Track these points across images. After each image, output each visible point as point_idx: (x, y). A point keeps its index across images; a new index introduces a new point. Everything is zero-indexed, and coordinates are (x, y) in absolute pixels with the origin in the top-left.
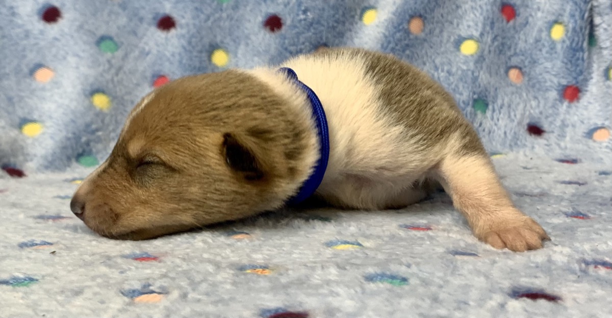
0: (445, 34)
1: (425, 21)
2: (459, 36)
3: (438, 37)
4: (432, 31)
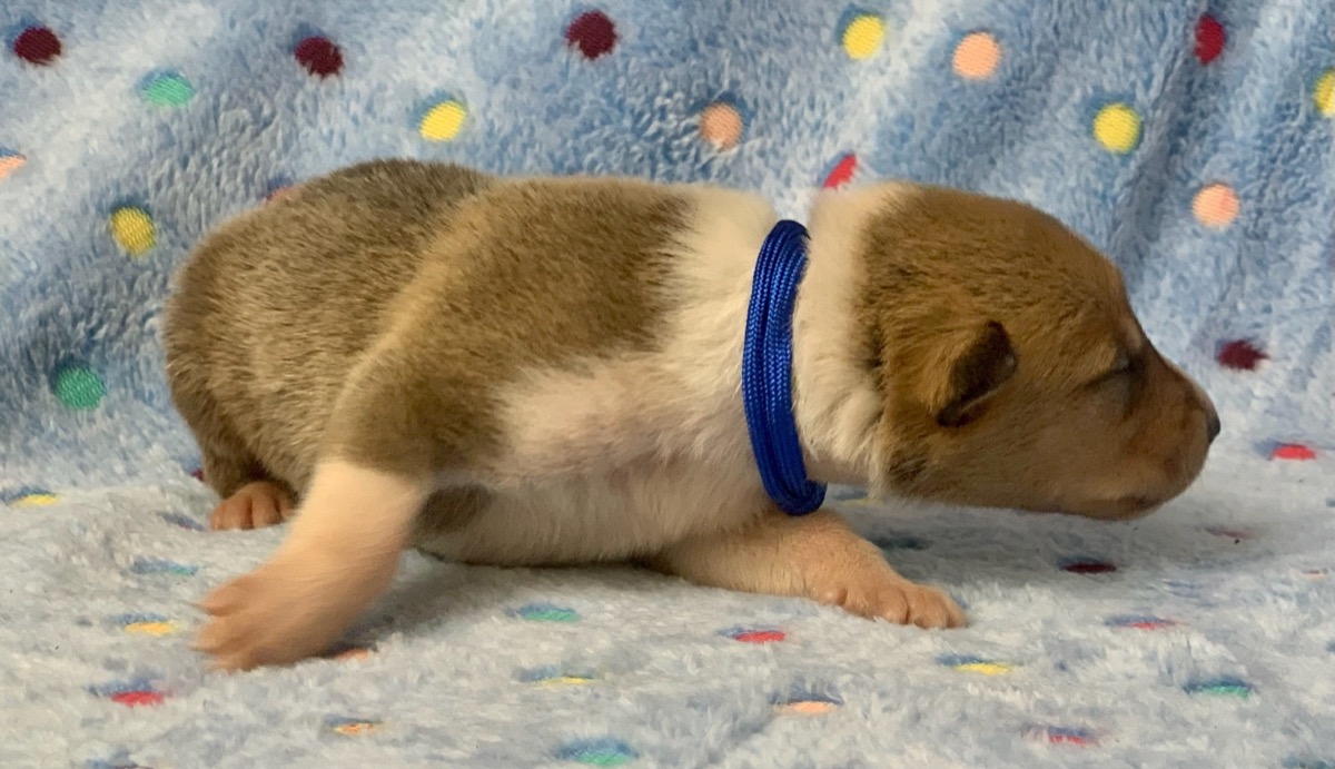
2: (1099, 89)
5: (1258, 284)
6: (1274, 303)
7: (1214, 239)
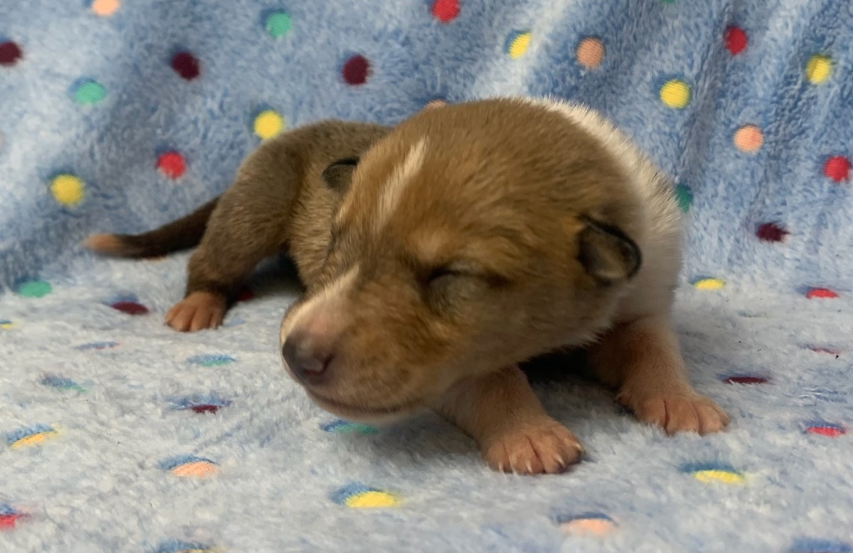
0: (637, 69)
1: (607, 46)
2: (661, 72)
3: (625, 74)
4: (616, 64)
5: (777, 187)
6: (788, 199)
7: (749, 160)
